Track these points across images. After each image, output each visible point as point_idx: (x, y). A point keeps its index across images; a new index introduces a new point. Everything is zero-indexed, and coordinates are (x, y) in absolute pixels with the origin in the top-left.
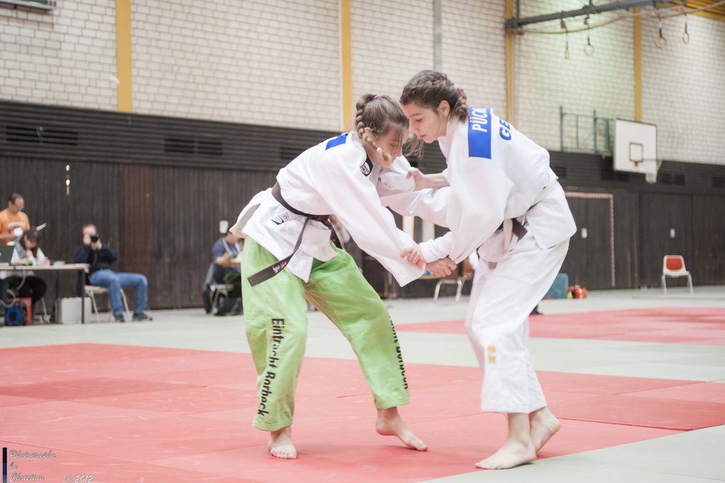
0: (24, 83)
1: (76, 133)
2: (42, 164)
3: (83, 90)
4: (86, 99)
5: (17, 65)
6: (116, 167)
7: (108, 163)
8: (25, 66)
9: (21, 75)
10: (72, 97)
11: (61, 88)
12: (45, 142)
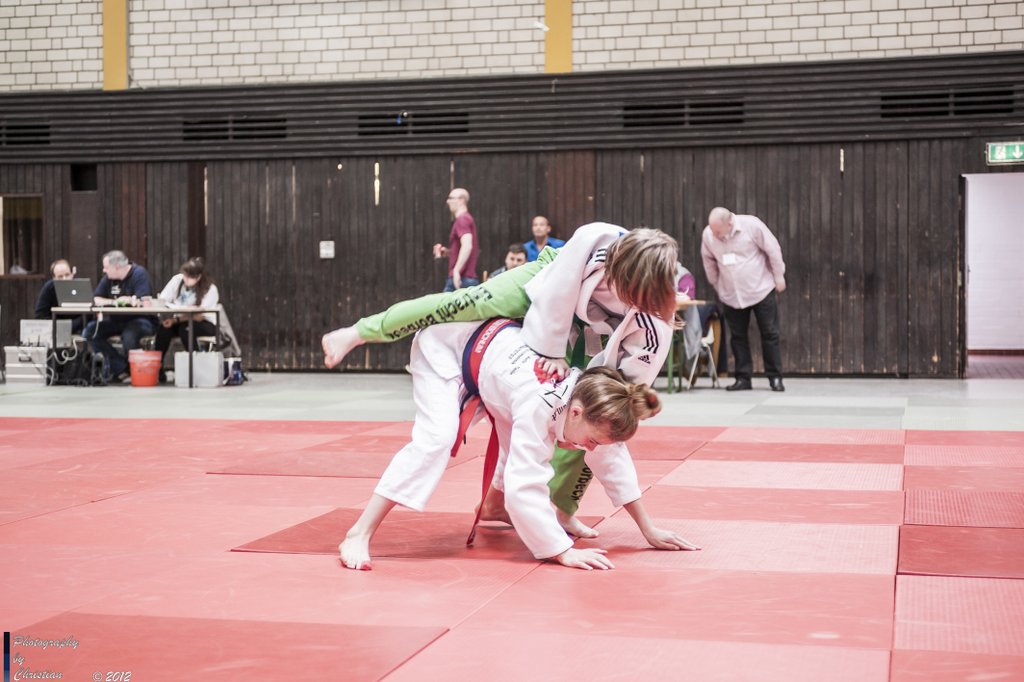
0: (394, 53)
1: (466, 114)
2: (410, 162)
3: (486, 49)
4: (491, 61)
5: (384, 29)
6: (532, 159)
7: (518, 152)
8: (395, 29)
9: (390, 42)
10: (468, 62)
11: (451, 51)
12: (415, 132)
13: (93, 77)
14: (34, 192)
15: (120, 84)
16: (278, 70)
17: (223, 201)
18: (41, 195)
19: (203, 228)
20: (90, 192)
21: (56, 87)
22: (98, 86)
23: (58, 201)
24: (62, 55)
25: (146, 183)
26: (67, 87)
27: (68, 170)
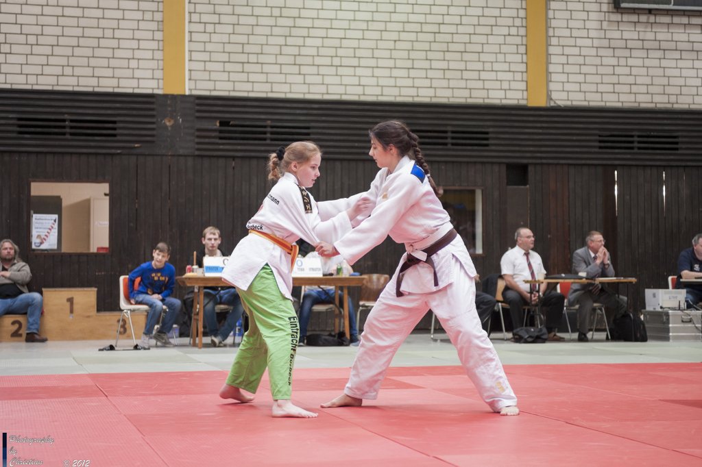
13: (519, 95)
15: (542, 103)
16: (665, 99)
17: (630, 197)
19: (614, 219)
20: (522, 187)
21: (487, 101)
22: (523, 102)
23: (496, 194)
24: (492, 76)
25: (568, 181)
26: (497, 102)
27: (504, 169)
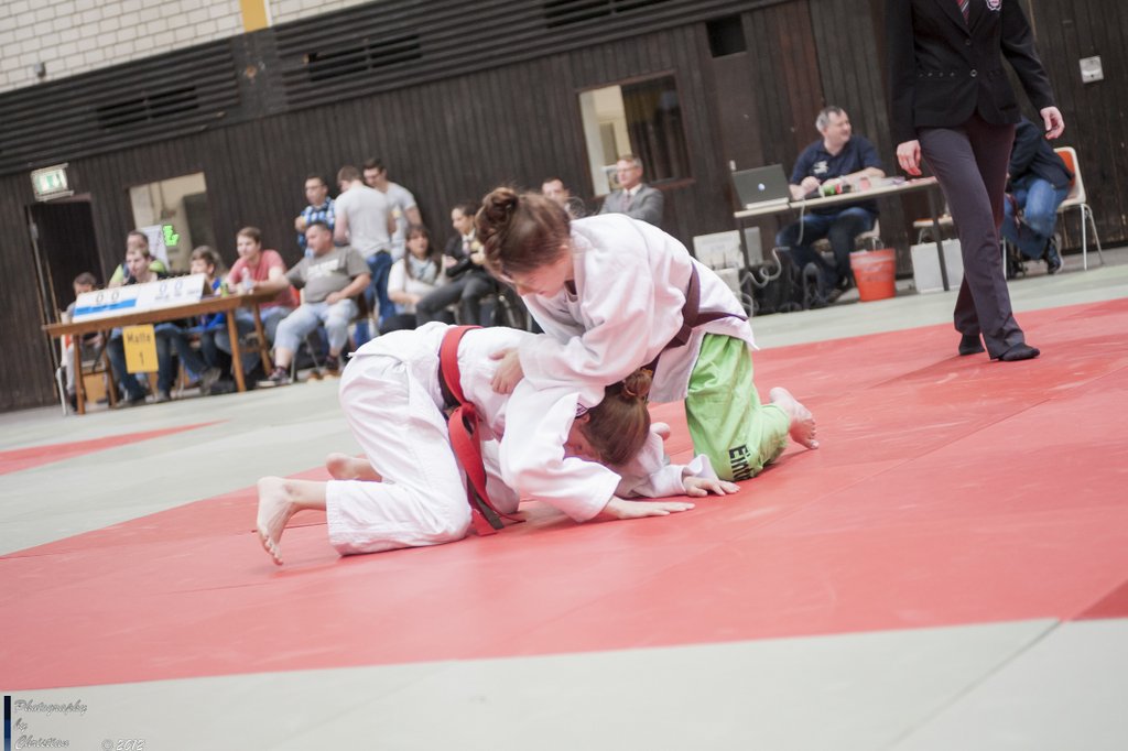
14: (662, 70)
18: (671, 72)
20: (737, 55)
23: (697, 75)
25: (812, 25)
27: (703, 32)
